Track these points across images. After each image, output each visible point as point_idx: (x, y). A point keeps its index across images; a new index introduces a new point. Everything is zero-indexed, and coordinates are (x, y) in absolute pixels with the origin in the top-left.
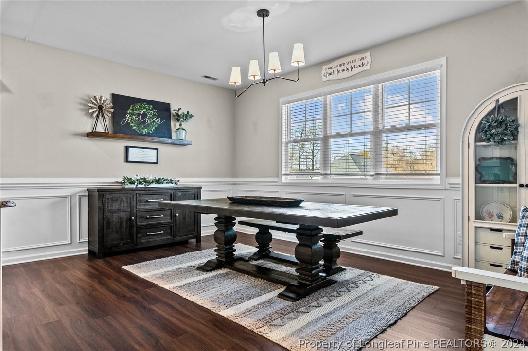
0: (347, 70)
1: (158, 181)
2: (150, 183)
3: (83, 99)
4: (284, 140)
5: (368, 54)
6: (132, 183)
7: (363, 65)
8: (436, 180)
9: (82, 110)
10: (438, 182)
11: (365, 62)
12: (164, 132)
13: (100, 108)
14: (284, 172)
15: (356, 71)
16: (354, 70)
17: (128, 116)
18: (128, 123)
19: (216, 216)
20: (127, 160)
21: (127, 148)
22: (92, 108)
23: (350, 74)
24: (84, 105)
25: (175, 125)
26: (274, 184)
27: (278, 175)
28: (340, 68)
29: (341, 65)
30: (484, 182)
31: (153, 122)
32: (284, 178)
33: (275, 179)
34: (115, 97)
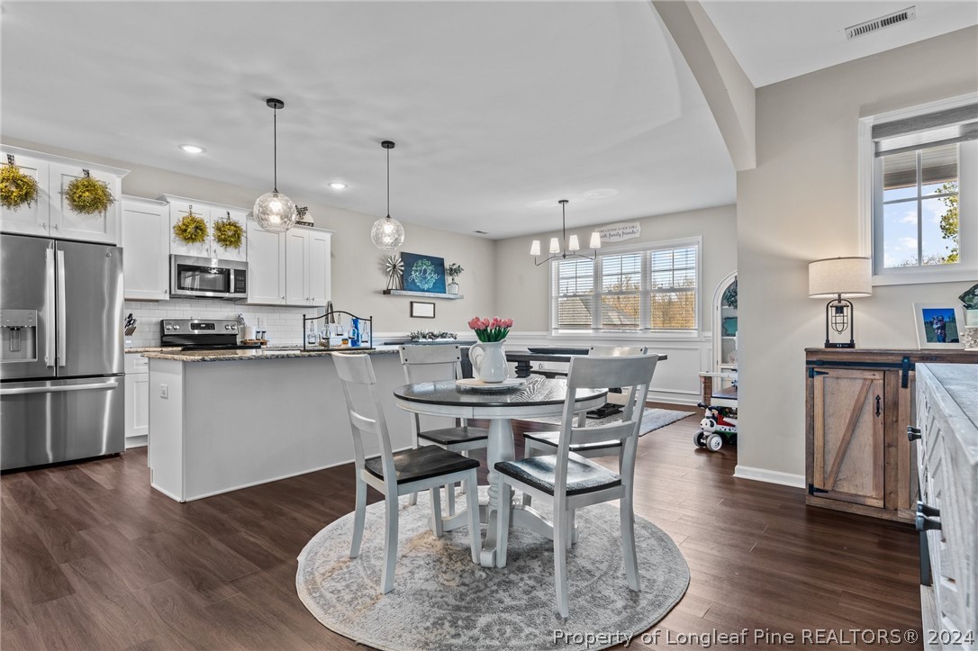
0: (618, 235)
1: (443, 336)
2: (437, 337)
3: (381, 259)
4: (553, 295)
5: (638, 224)
6: (424, 337)
7: (633, 232)
8: (695, 334)
9: (380, 269)
10: (696, 336)
11: (635, 230)
12: (440, 287)
13: (394, 266)
14: (553, 327)
15: (626, 237)
16: (625, 236)
17: (413, 273)
18: (413, 280)
19: (516, 364)
20: (412, 316)
21: (412, 303)
22: (389, 267)
23: (621, 239)
24: (381, 264)
25: (449, 279)
26: (544, 338)
27: (548, 328)
28: (612, 233)
29: (613, 230)
30: (728, 335)
31: (433, 278)
32: (553, 331)
33: (544, 333)
34: (403, 255)
